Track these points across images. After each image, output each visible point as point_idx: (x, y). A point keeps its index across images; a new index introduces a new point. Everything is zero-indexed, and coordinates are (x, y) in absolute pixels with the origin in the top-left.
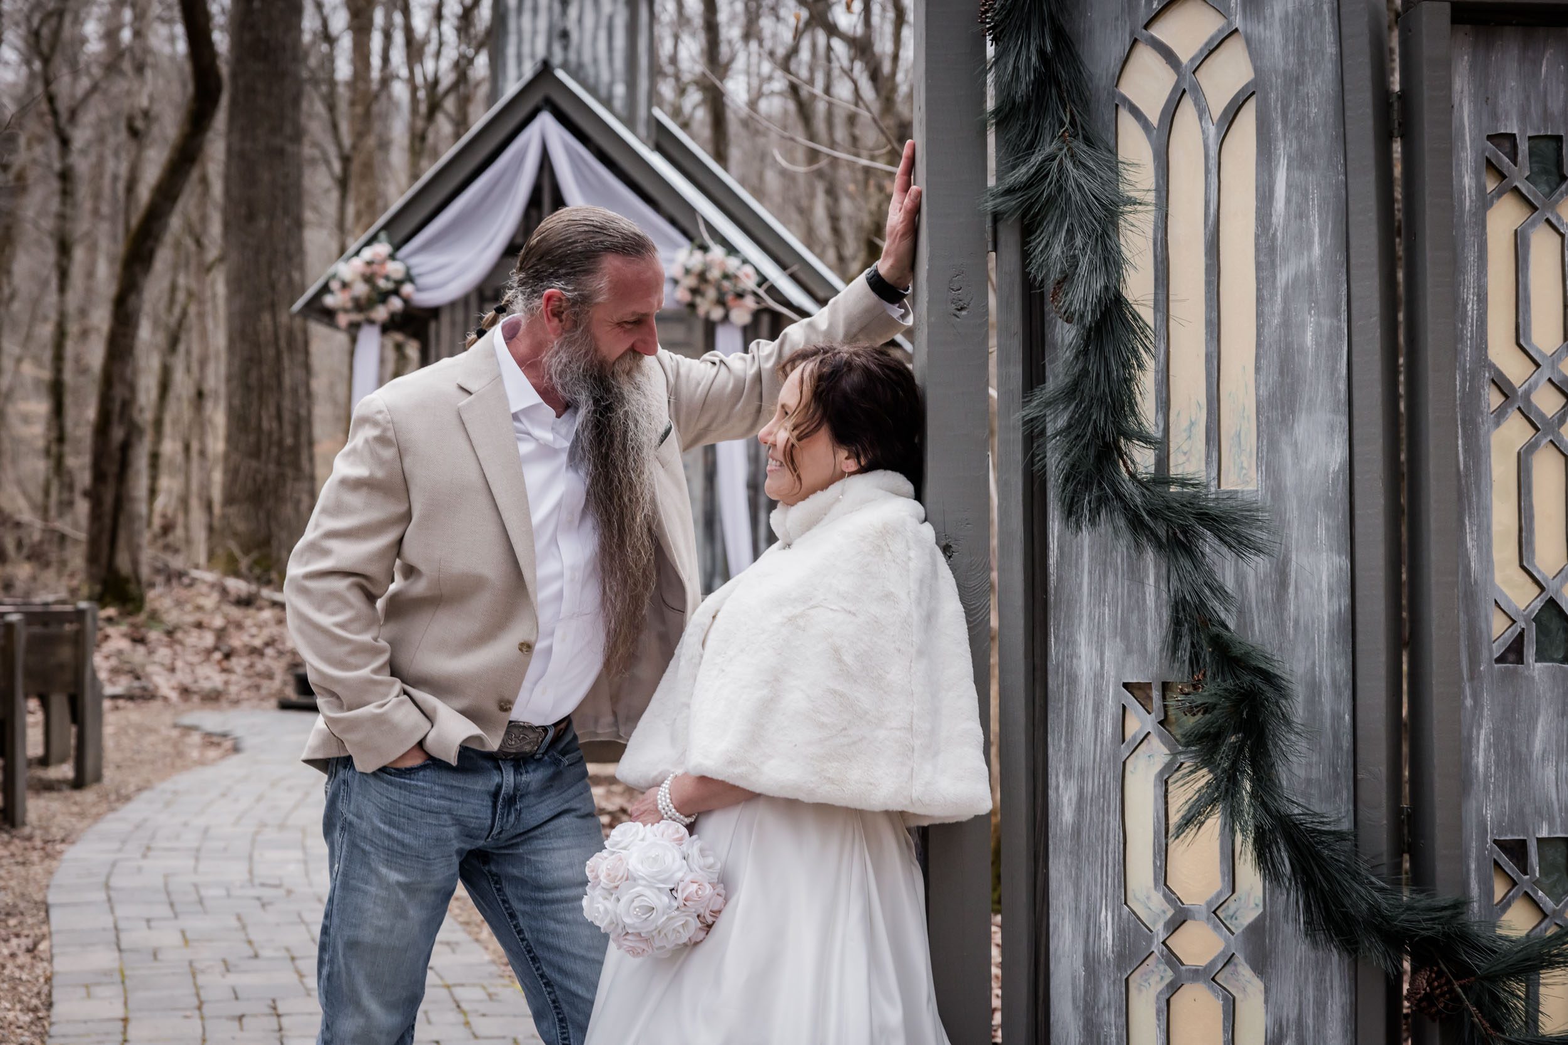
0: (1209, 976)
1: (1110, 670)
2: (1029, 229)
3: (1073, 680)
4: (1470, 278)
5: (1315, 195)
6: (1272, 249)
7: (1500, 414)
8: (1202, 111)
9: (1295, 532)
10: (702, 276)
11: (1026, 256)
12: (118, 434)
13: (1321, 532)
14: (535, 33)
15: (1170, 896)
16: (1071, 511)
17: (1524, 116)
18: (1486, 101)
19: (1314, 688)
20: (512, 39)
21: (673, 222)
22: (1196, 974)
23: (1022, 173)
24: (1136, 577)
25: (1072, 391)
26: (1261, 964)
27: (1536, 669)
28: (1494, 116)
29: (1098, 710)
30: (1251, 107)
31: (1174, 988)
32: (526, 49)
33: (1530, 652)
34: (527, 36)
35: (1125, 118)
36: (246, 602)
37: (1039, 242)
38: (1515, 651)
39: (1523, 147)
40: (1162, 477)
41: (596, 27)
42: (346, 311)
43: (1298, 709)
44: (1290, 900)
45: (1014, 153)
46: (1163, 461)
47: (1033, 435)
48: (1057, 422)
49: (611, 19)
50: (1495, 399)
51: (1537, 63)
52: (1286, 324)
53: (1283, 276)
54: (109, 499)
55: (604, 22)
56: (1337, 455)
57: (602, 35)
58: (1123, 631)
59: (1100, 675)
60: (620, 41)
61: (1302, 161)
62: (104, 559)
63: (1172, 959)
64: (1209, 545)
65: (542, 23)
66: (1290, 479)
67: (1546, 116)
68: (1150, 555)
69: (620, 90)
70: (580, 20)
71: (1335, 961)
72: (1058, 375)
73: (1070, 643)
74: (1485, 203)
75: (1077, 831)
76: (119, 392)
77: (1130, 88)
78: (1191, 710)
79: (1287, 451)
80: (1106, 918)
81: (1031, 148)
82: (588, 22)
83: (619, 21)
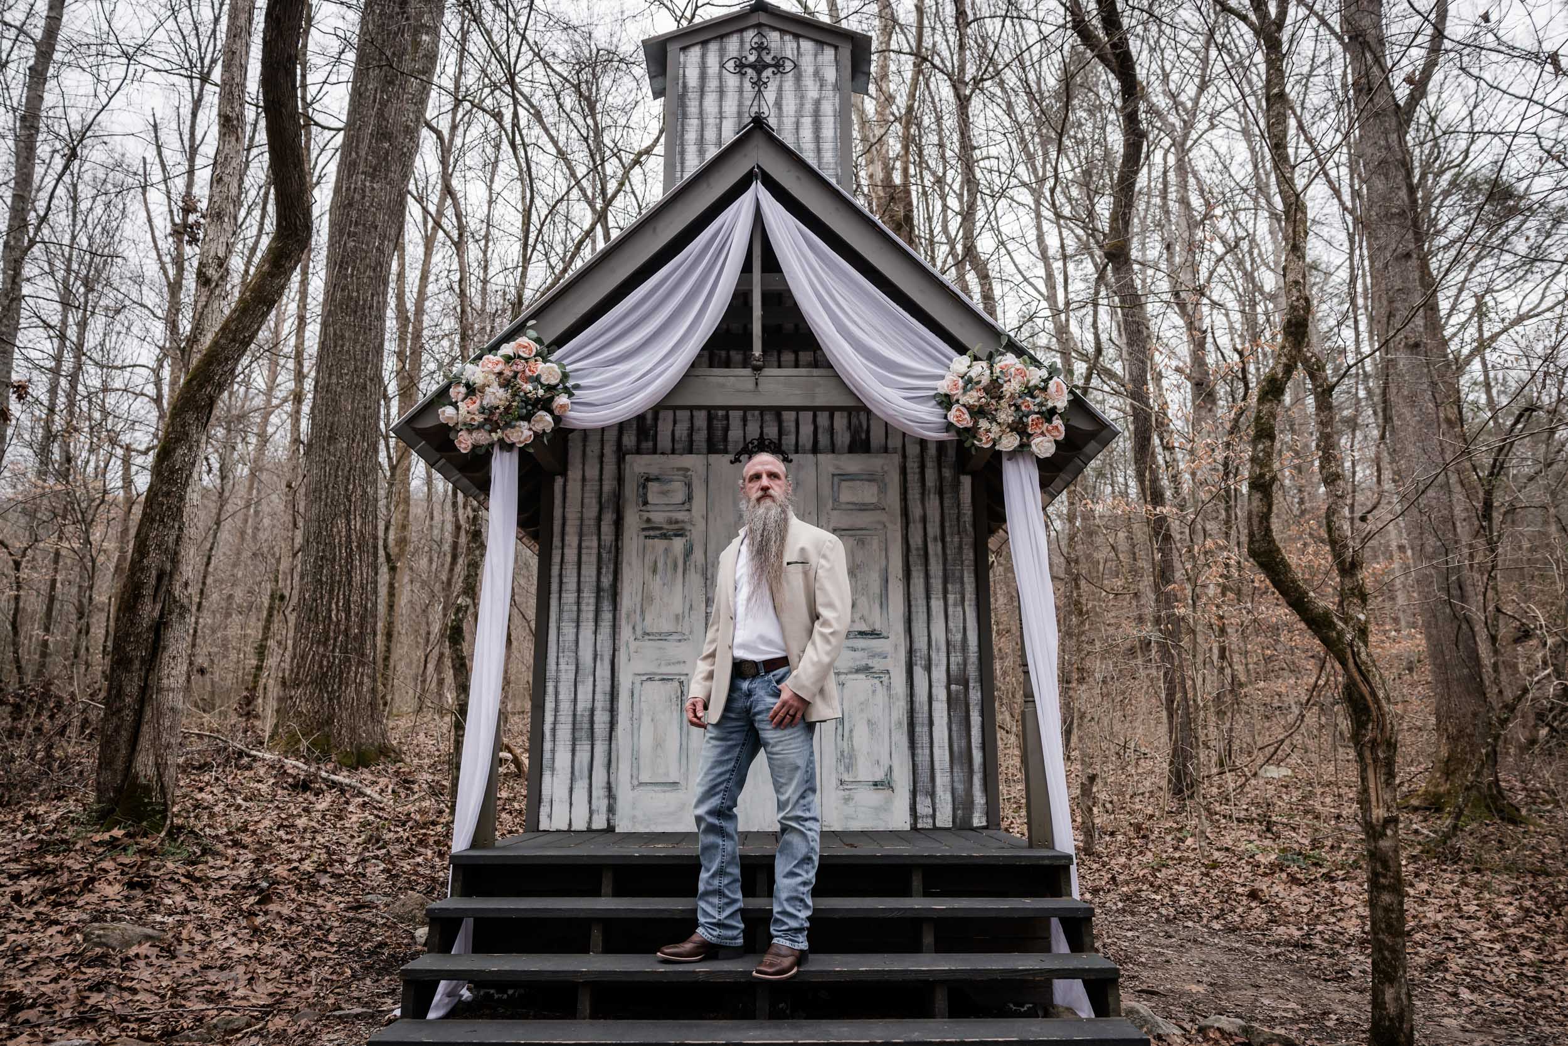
10: (994, 389)
12: (149, 611)
14: (721, 117)
20: (693, 123)
32: (710, 135)
34: (711, 121)
36: (302, 785)
41: (799, 115)
42: (470, 428)
49: (817, 103)
54: (132, 689)
55: (809, 107)
57: (807, 121)
60: (829, 131)
62: (119, 764)
65: (731, 106)
70: (778, 104)
76: (154, 559)
82: (790, 105)
83: (828, 108)
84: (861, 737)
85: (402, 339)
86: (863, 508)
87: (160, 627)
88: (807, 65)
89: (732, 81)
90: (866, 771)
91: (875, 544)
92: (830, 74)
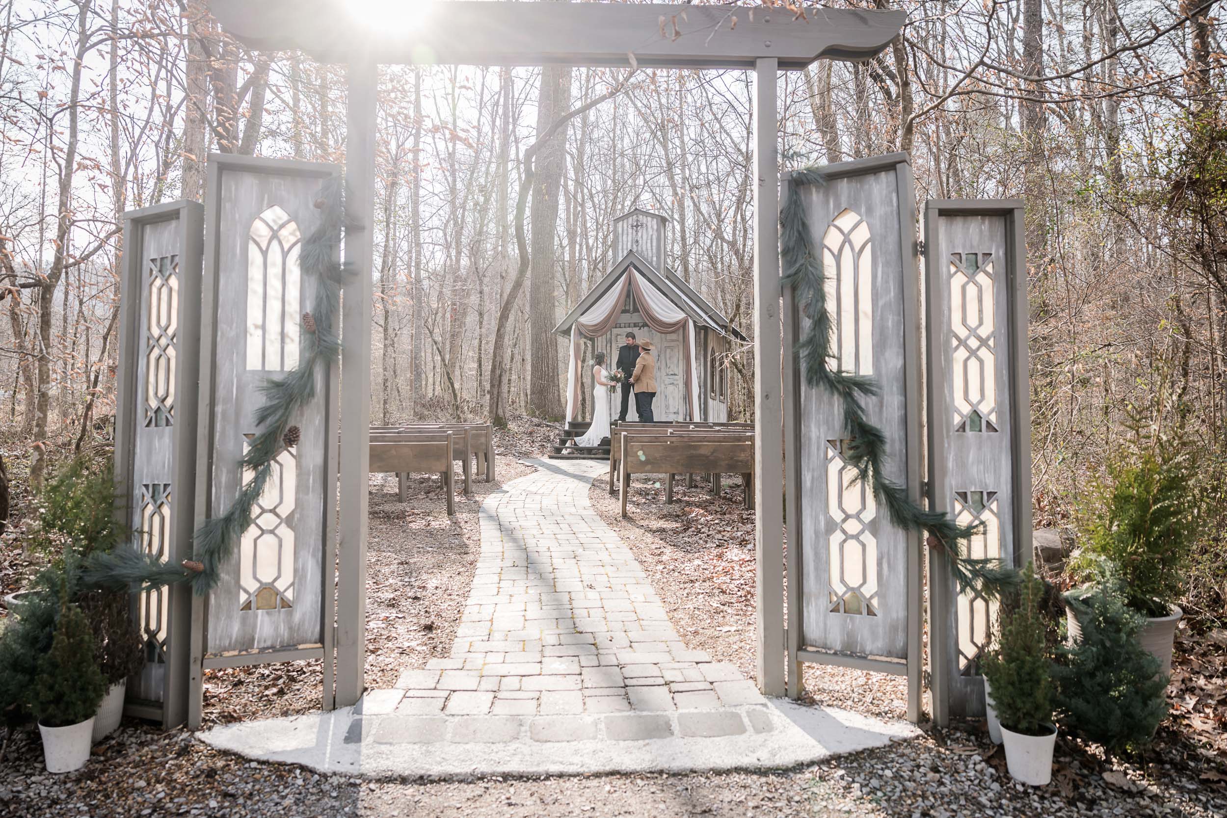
0: (856, 537)
1: (822, 436)
2: (794, 289)
3: (810, 439)
4: (946, 302)
5: (891, 277)
6: (877, 294)
7: (957, 348)
8: (852, 249)
9: (886, 389)
11: (793, 298)
12: (498, 372)
13: (895, 389)
14: (627, 241)
15: (843, 511)
16: (810, 382)
17: (964, 247)
18: (951, 241)
19: (893, 441)
20: (620, 244)
21: (672, 301)
22: (853, 537)
23: (793, 270)
24: (831, 404)
25: (810, 341)
26: (875, 534)
27: (969, 433)
28: (954, 247)
29: (818, 449)
30: (869, 245)
31: (845, 541)
32: (625, 246)
33: (967, 428)
34: (625, 242)
35: (826, 251)
36: (538, 425)
37: (799, 292)
38: (963, 427)
39: (964, 257)
40: (840, 371)
41: (647, 239)
43: (887, 448)
44: (886, 512)
45: (789, 264)
46: (840, 365)
47: (796, 359)
48: (803, 353)
49: (652, 236)
50: (955, 342)
51: (968, 229)
52: (882, 319)
53: (881, 303)
54: (495, 393)
55: (650, 237)
56: (900, 363)
57: (649, 241)
58: (827, 422)
59: (819, 437)
60: (654, 244)
61: (887, 264)
62: (495, 411)
63: (844, 532)
64: (857, 394)
65: (630, 239)
66: (884, 371)
67: (972, 247)
68: (836, 396)
69: (655, 259)
70: (642, 237)
71: (901, 534)
72: (803, 338)
73: (809, 427)
74: (951, 276)
75: (812, 489)
76: (498, 359)
77: (828, 242)
78: (851, 448)
79: (883, 362)
80: (822, 518)
81: (796, 261)
82: (645, 237)
83: (654, 237)
84: (671, 401)
85: (568, 209)
86: (673, 341)
87: (500, 376)
88: (649, 225)
89: (630, 231)
90: (672, 410)
91: (676, 350)
92: (655, 227)
